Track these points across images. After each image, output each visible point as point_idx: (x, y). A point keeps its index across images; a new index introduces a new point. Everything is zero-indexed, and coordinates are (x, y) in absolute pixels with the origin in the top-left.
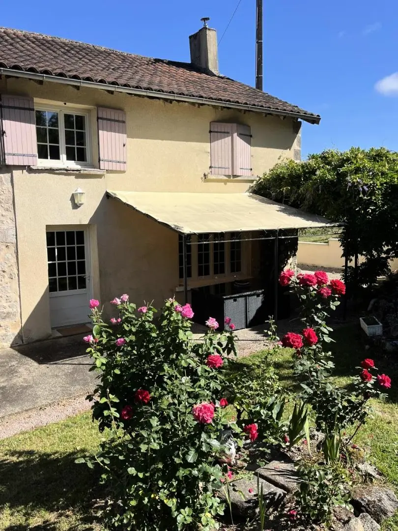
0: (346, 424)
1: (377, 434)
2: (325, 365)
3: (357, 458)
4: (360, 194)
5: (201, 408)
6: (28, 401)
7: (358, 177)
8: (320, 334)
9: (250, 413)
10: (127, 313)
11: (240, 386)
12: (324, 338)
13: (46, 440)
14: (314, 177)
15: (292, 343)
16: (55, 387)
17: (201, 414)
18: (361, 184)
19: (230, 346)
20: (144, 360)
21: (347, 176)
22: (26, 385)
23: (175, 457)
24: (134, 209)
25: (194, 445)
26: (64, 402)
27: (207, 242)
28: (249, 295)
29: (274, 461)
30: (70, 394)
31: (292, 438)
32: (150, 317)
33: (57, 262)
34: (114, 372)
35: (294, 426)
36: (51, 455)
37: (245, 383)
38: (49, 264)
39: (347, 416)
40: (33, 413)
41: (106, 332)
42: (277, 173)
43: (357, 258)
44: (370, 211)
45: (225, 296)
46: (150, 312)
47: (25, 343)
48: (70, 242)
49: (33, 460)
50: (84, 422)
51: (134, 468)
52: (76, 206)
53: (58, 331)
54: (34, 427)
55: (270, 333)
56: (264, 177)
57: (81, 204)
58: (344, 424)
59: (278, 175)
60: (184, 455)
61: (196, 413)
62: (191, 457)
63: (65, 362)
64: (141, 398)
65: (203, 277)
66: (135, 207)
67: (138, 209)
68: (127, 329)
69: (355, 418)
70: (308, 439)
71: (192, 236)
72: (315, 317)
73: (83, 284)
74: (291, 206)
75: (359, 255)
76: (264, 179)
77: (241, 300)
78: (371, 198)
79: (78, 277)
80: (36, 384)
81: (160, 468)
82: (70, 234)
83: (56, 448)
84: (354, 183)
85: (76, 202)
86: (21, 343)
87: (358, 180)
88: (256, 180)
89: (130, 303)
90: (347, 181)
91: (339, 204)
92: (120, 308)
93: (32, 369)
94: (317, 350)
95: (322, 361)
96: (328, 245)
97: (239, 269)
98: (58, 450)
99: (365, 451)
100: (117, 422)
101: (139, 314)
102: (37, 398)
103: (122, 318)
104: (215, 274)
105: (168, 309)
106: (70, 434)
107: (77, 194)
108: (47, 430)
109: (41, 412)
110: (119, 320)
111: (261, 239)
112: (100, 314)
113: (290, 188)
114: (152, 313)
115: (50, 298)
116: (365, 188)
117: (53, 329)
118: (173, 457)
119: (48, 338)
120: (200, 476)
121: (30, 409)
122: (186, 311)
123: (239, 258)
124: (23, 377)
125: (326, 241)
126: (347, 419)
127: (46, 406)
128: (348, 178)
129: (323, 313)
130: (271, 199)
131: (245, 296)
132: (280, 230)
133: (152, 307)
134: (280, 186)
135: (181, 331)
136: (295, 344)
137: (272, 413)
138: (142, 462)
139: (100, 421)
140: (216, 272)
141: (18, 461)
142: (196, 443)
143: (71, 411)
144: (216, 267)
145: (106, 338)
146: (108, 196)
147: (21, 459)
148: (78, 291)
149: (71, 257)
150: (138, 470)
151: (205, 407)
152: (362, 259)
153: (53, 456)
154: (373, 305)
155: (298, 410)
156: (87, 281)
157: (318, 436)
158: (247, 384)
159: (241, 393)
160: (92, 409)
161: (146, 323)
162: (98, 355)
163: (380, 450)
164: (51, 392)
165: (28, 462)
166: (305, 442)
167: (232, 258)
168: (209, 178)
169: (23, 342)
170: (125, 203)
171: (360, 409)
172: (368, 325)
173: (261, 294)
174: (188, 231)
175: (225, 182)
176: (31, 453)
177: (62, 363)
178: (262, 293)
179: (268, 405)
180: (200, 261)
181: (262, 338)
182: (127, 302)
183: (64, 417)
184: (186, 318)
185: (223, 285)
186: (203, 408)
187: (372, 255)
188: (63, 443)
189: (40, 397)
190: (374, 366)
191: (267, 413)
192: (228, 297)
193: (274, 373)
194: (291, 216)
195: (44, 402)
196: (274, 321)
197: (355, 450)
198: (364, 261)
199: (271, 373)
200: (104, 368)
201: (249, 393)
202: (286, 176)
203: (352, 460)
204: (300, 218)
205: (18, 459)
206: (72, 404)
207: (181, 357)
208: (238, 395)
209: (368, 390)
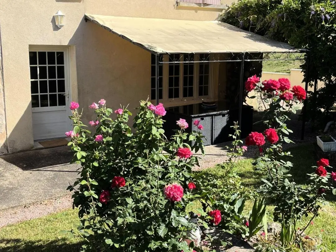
0: (301, 215)
1: (328, 230)
2: (284, 164)
3: (309, 247)
4: (322, 22)
5: (172, 188)
6: (13, 200)
7: (322, 6)
8: (281, 136)
9: (215, 206)
10: (104, 117)
11: (206, 184)
12: (284, 139)
13: (30, 232)
14: (280, 6)
15: (255, 141)
16: (38, 189)
17: (172, 193)
18: (323, 12)
19: (198, 145)
20: (119, 157)
21: (311, 5)
22: (12, 187)
23: (148, 230)
24: (111, 31)
25: (164, 221)
26: (46, 202)
27: (178, 62)
28: (215, 115)
29: (235, 247)
30: (52, 195)
31: (251, 230)
32: (125, 119)
33: (39, 80)
34: (93, 164)
35: (254, 220)
36: (35, 242)
37: (211, 182)
38: (32, 82)
39: (302, 209)
40: (19, 210)
41: (85, 132)
42: (244, 2)
43: (316, 83)
44: (331, 38)
45: (193, 115)
46: (126, 114)
47: (10, 152)
48: (51, 61)
49: (19, 246)
50: (64, 217)
51: (111, 240)
52: (56, 28)
53: (40, 143)
54: (19, 221)
55: (234, 137)
56: (233, 6)
57: (62, 26)
58: (300, 216)
59: (246, 5)
60: (155, 229)
61: (167, 191)
62: (162, 231)
63: (47, 169)
64: (117, 183)
65: (173, 99)
66: (111, 29)
67: (114, 31)
68: (104, 131)
69: (309, 210)
70: (266, 231)
71: (164, 56)
72: (277, 119)
73: (62, 102)
74: (257, 33)
75: (318, 81)
76: (232, 9)
77: (208, 119)
78: (333, 26)
79: (59, 94)
80: (21, 186)
81: (134, 239)
82: (51, 54)
83: (39, 238)
84: (317, 11)
85: (57, 24)
86: (7, 153)
87: (321, 9)
88: (225, 9)
89: (107, 108)
90: (309, 9)
91: (302, 32)
92: (98, 112)
93: (17, 174)
94: (278, 149)
95: (281, 161)
96: (290, 75)
97: (206, 93)
98: (42, 238)
99: (316, 241)
100: (96, 202)
101: (115, 116)
102: (22, 198)
103: (99, 121)
104: (184, 97)
105: (143, 109)
106: (52, 227)
107: (58, 16)
108: (32, 224)
109: (26, 210)
110: (97, 123)
111: (228, 61)
112: (80, 116)
113: (256, 16)
114: (128, 115)
115: (33, 113)
116: (327, 16)
117: (35, 141)
118: (146, 230)
119: (31, 149)
120: (169, 247)
121: (15, 207)
122: (159, 110)
123: (207, 83)
124: (9, 181)
125: (288, 71)
126: (302, 212)
127: (30, 204)
128: (312, 7)
129: (284, 116)
130: (238, 27)
131: (212, 116)
132: (247, 53)
133: (128, 110)
134: (247, 15)
135: (154, 128)
136: (258, 141)
137: (234, 208)
138: (118, 236)
139: (80, 208)
140: (185, 95)
141: (6, 246)
142: (166, 221)
143: (52, 209)
144: (185, 90)
145: (86, 138)
146: (86, 19)
147: (9, 245)
148: (58, 108)
149: (52, 75)
150: (114, 241)
151: (175, 187)
152: (321, 85)
153: (37, 244)
154: (330, 126)
155: (257, 204)
156: (66, 99)
157: (275, 229)
158: (212, 183)
159: (206, 190)
160: (72, 198)
161: (122, 124)
162: (78, 149)
163: (330, 241)
164: (34, 193)
165: (15, 247)
166: (263, 234)
167: (201, 82)
168: (181, 5)
169: (8, 152)
170: (102, 26)
171: (314, 202)
172: (324, 142)
173: (226, 114)
174: (160, 50)
175: (196, 10)
176: (18, 241)
177: (45, 170)
178: (228, 113)
179: (231, 201)
180: (170, 84)
181: (226, 153)
182: (104, 106)
183: (46, 214)
184: (159, 117)
185: (191, 106)
186: (173, 187)
187: (330, 81)
188: (46, 234)
189: (24, 197)
190: (329, 165)
191: (230, 208)
192: (196, 115)
193: (237, 174)
194: (257, 43)
195: (28, 201)
196: (238, 126)
197: (308, 240)
198: (323, 86)
199: (234, 174)
200: (84, 160)
201: (214, 190)
202: (253, 5)
203: (305, 248)
204: (265, 44)
205: (6, 245)
206: (53, 203)
207: (154, 152)
208: (204, 191)
209: (322, 186)
